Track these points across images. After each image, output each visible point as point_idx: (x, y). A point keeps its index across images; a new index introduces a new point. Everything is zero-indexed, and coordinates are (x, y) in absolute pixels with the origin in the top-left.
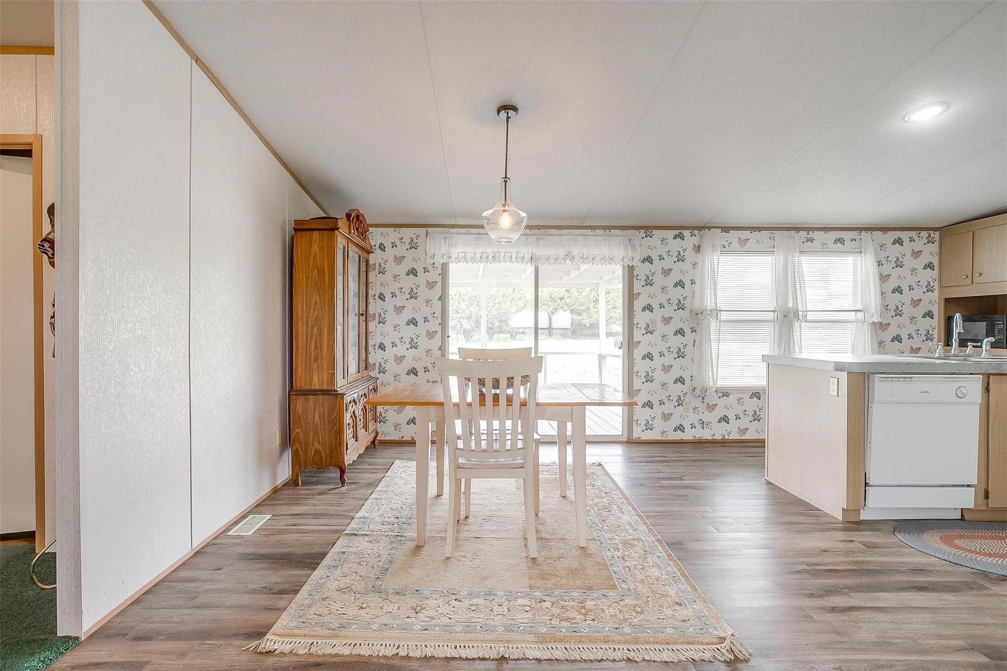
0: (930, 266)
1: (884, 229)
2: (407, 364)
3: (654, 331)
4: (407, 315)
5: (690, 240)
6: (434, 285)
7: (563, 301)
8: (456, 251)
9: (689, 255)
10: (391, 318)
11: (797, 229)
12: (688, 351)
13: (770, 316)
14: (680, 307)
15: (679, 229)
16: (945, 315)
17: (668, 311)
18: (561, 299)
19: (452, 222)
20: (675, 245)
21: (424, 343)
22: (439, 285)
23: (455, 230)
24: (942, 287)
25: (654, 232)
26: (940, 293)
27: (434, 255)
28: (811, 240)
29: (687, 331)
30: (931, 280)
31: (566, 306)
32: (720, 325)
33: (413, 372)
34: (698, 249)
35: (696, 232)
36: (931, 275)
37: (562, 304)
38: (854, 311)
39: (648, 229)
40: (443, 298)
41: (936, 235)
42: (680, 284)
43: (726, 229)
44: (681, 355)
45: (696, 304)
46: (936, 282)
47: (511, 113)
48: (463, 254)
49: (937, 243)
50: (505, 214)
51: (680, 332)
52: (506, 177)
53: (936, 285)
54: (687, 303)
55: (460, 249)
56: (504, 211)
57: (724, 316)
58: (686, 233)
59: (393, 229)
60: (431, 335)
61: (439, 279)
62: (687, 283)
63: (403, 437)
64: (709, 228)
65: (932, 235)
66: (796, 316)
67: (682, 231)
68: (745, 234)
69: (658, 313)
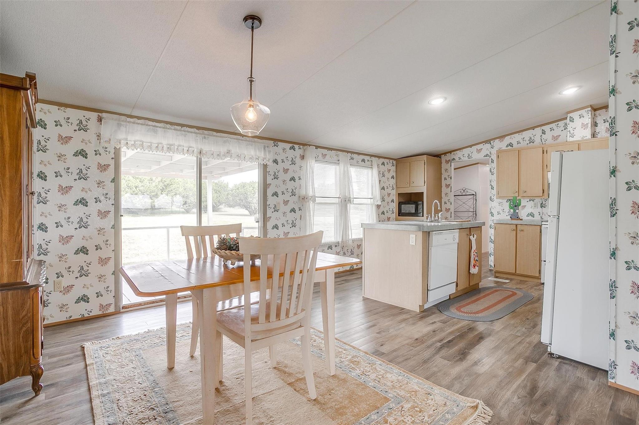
0: (393, 177)
1: (379, 157)
2: (76, 243)
3: (279, 210)
4: (75, 194)
5: (298, 152)
6: (106, 168)
7: (137, 189)
8: (132, 138)
9: (298, 160)
10: (55, 197)
11: (348, 152)
12: (297, 223)
13: (336, 201)
14: (293, 194)
15: (294, 143)
16: (398, 201)
17: (287, 197)
18: (136, 187)
19: (128, 112)
20: (290, 154)
21: (95, 222)
22: (112, 167)
23: (132, 120)
24: (397, 188)
25: (279, 143)
26: (396, 191)
27: (110, 140)
28: (352, 159)
29: (297, 209)
30: (393, 184)
31: (140, 192)
32: (314, 206)
33: (84, 250)
34: (303, 157)
35: (301, 147)
36: (393, 182)
37: (137, 190)
38: (370, 198)
39: (276, 141)
40: (116, 180)
41: (395, 162)
42: (293, 179)
43: (317, 147)
44: (294, 225)
45: (303, 193)
46: (395, 185)
47: (256, 22)
48: (141, 143)
49: (395, 166)
50: (251, 109)
51: (293, 210)
52: (251, 77)
53: (395, 186)
54: (297, 192)
55: (137, 138)
56: (250, 106)
57: (318, 200)
58: (296, 147)
59: (57, 107)
60: (103, 214)
61: (112, 163)
62: (297, 179)
63: (71, 317)
64: (310, 145)
65: (394, 162)
66: (349, 201)
67: (294, 145)
68: (325, 151)
69: (281, 198)
